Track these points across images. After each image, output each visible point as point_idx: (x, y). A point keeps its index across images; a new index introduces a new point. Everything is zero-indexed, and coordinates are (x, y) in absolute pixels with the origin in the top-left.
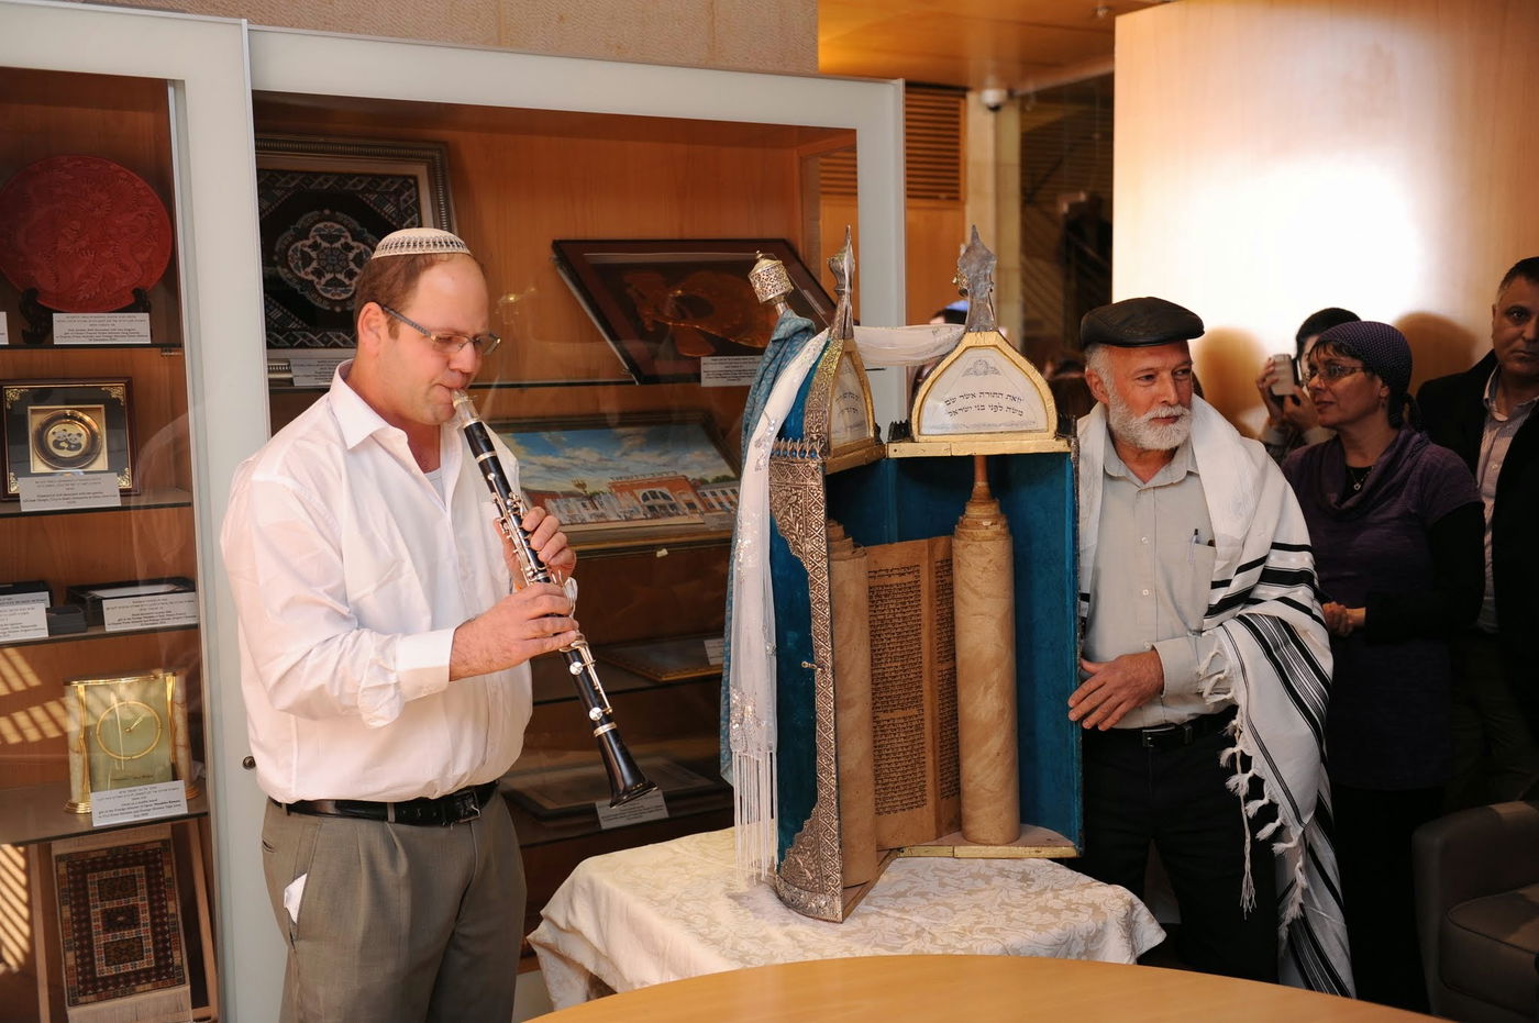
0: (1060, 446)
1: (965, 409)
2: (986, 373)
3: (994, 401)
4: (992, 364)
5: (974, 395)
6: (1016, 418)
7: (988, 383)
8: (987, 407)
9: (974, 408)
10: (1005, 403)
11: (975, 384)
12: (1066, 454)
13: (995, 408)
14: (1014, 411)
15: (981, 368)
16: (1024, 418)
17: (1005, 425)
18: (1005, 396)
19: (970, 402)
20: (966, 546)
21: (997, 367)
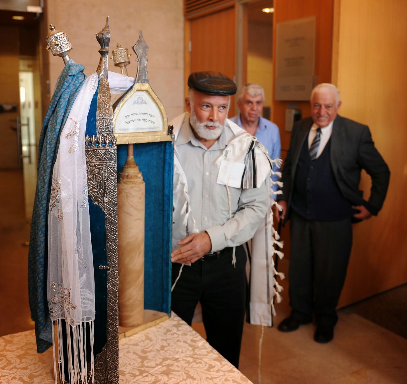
0: (168, 138)
1: (134, 121)
2: (142, 103)
3: (144, 117)
4: (144, 99)
5: (137, 114)
6: (152, 125)
7: (143, 108)
8: (141, 120)
9: (136, 120)
10: (149, 118)
11: (138, 108)
12: (170, 142)
13: (145, 120)
14: (152, 122)
15: (140, 101)
16: (155, 125)
17: (148, 128)
18: (148, 115)
19: (135, 117)
20: (132, 187)
21: (146, 101)
